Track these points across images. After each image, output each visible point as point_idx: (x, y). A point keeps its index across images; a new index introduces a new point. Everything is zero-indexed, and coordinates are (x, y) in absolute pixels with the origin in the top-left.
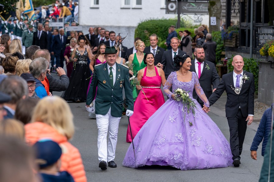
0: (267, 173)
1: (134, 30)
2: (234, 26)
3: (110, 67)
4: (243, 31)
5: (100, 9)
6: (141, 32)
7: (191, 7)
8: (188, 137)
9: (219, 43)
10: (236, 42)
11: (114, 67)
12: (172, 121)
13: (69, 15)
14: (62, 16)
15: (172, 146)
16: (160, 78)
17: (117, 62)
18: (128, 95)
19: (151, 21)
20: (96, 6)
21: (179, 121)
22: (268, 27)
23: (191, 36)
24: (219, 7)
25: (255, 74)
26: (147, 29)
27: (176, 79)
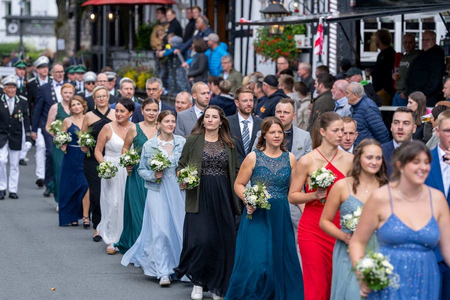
2: (85, 50)
4: (95, 57)
7: (35, 29)
22: (123, 51)
24: (67, 28)
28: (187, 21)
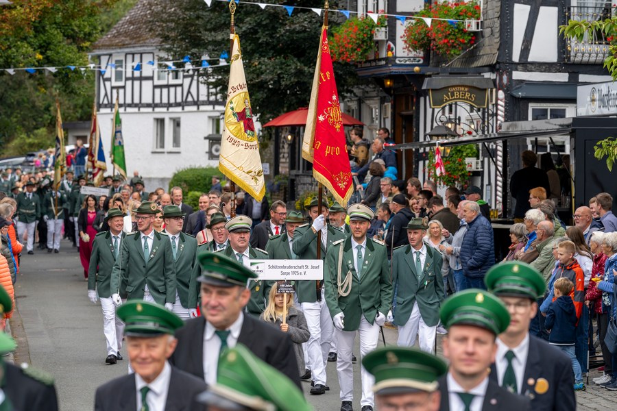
1: (168, 182)
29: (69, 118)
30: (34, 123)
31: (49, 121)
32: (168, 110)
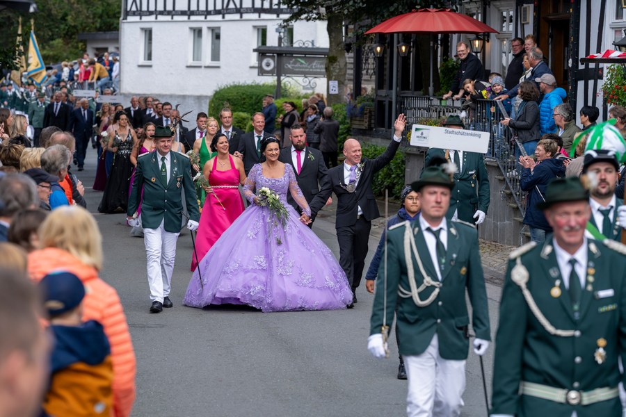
0: (381, 307)
1: (208, 101)
2: (367, 95)
3: (161, 157)
4: (380, 105)
5: (153, 67)
6: (219, 105)
7: (298, 65)
8: (274, 262)
9: (343, 123)
10: (370, 121)
11: (168, 157)
12: (251, 238)
13: (104, 77)
14: (92, 79)
15: (248, 274)
16: (237, 172)
17: (173, 150)
18: (189, 199)
19: (235, 87)
20: (148, 63)
21: (261, 238)
22: (421, 98)
23: (298, 111)
24: (342, 65)
25: (399, 172)
26: (228, 100)
27: (260, 174)
28: (511, 57)
29: (87, 29)
30: (50, 33)
31: (65, 32)
32: (206, 18)
